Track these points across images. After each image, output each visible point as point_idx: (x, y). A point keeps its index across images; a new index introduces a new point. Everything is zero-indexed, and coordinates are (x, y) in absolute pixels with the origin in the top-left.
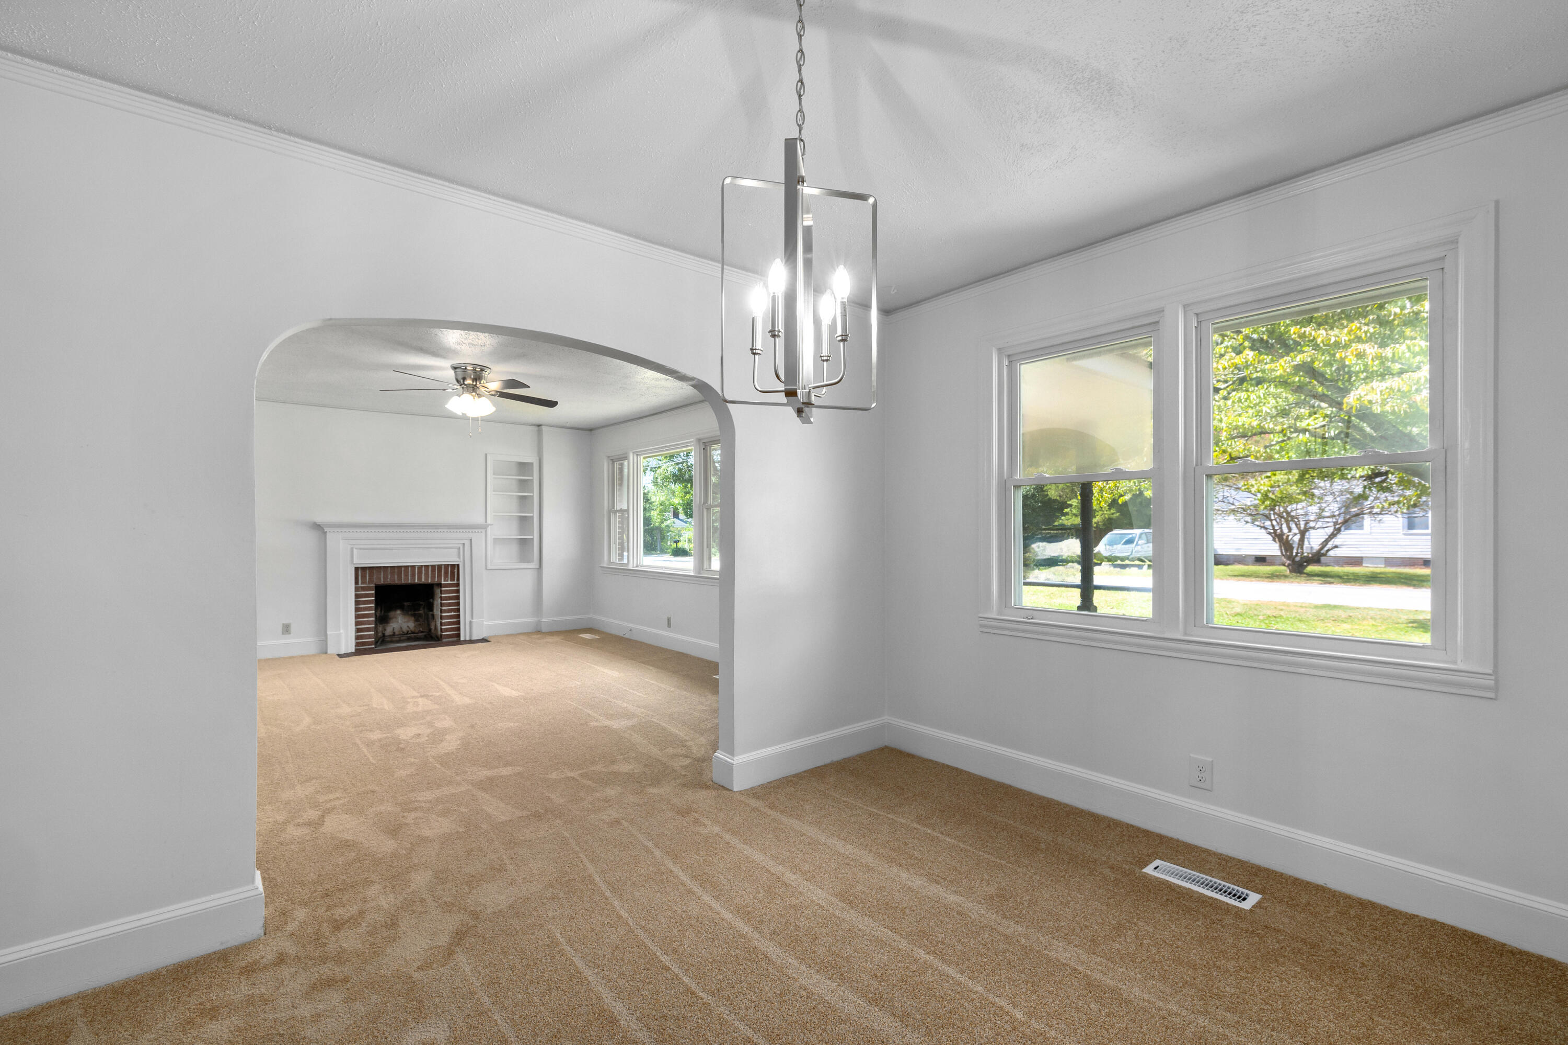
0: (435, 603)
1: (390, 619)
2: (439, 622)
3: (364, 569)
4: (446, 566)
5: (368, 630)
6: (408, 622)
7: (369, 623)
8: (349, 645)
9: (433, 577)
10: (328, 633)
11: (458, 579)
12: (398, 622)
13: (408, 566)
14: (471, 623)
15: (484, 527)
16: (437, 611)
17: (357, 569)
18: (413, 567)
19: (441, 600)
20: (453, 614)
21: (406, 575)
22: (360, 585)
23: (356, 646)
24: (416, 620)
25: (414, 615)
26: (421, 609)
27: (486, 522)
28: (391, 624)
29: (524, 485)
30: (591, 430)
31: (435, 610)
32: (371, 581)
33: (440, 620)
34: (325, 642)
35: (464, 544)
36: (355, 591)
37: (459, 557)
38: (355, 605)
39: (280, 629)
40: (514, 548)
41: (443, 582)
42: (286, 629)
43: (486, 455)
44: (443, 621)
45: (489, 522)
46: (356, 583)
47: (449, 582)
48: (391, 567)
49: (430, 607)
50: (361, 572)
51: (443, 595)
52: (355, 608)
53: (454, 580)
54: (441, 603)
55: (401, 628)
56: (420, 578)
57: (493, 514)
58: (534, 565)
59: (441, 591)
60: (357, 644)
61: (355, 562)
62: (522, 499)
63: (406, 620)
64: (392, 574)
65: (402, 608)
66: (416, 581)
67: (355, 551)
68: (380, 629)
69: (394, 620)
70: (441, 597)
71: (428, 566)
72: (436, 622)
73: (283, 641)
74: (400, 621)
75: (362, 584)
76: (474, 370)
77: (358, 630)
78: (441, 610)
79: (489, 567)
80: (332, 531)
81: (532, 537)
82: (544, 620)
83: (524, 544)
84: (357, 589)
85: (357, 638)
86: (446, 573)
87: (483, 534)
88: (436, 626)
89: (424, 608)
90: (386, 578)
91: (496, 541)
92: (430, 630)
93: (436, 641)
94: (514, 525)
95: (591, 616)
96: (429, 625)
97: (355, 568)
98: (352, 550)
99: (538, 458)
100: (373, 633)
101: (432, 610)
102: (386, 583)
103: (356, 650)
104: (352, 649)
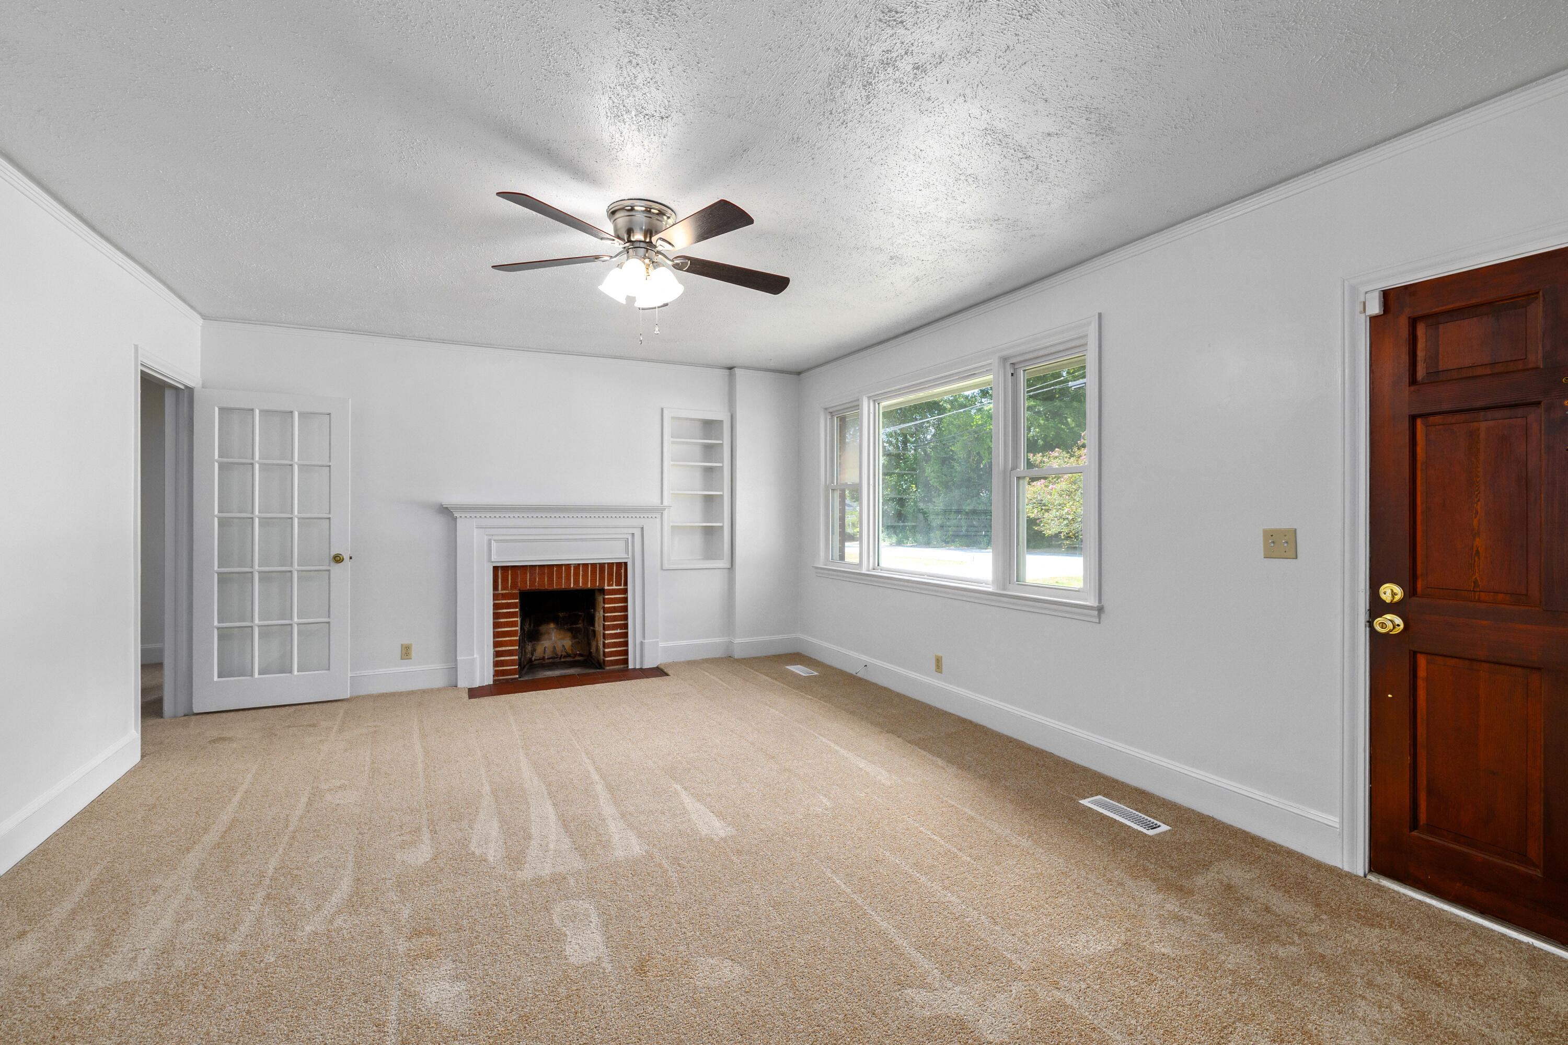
0: (597, 614)
1: (541, 634)
2: (602, 642)
3: (505, 569)
4: (611, 565)
5: (510, 653)
6: (563, 639)
7: (511, 643)
8: (484, 675)
9: (594, 580)
10: (458, 658)
11: (626, 584)
12: (551, 639)
13: (562, 565)
14: (642, 644)
15: (659, 511)
16: (599, 627)
17: (496, 569)
18: (568, 566)
19: (604, 612)
20: (619, 631)
21: (559, 578)
22: (500, 592)
23: (494, 676)
24: (574, 637)
25: (571, 630)
26: (580, 622)
27: (662, 503)
28: (543, 642)
29: (710, 451)
30: (799, 373)
31: (596, 625)
32: (514, 585)
33: (602, 639)
34: (453, 671)
35: (633, 534)
36: (494, 600)
37: (627, 552)
38: (494, 619)
39: (398, 652)
40: (697, 540)
41: (606, 587)
42: (406, 652)
43: (662, 410)
44: (606, 642)
45: (666, 503)
46: (495, 587)
47: (614, 587)
48: (540, 566)
49: (591, 620)
50: (501, 573)
51: (606, 606)
52: (494, 623)
53: (620, 585)
54: (604, 616)
55: (554, 648)
56: (576, 581)
57: (671, 492)
58: (724, 563)
59: (604, 599)
60: (496, 673)
61: (493, 560)
62: (709, 471)
63: (561, 637)
64: (542, 575)
65: (556, 620)
66: (572, 586)
67: (494, 544)
68: (529, 648)
69: (546, 636)
70: (604, 608)
71: (587, 564)
72: (597, 641)
73: (404, 669)
74: (553, 638)
75: (502, 590)
76: (648, 210)
77: (497, 654)
78: (604, 625)
79: (666, 566)
80: (463, 516)
81: (721, 524)
82: (737, 640)
83: (710, 533)
84: (496, 597)
85: (496, 664)
86: (611, 574)
87: (658, 520)
88: (597, 646)
89: (583, 620)
90: (532, 581)
91: (675, 529)
92: (590, 653)
93: (598, 668)
94: (698, 506)
95: (799, 635)
96: (589, 645)
97: (494, 567)
98: (490, 541)
99: (729, 414)
100: (517, 657)
101: (593, 625)
102: (533, 588)
103: (494, 681)
104: (488, 680)
